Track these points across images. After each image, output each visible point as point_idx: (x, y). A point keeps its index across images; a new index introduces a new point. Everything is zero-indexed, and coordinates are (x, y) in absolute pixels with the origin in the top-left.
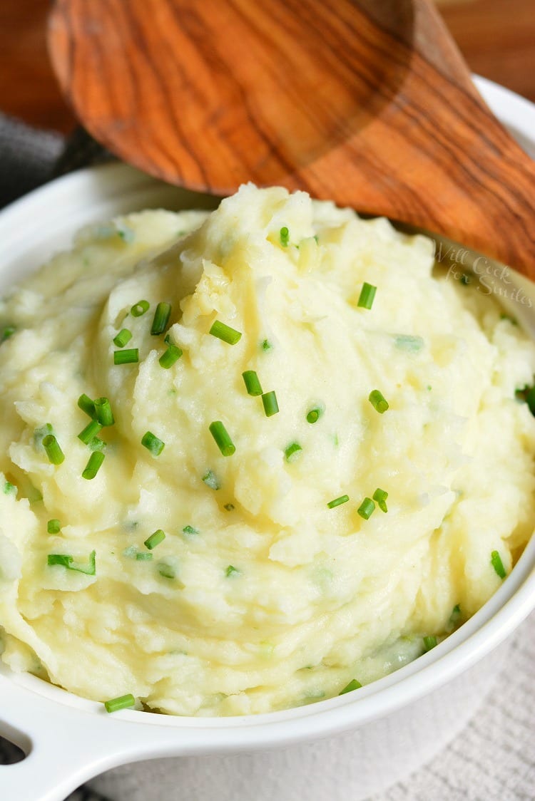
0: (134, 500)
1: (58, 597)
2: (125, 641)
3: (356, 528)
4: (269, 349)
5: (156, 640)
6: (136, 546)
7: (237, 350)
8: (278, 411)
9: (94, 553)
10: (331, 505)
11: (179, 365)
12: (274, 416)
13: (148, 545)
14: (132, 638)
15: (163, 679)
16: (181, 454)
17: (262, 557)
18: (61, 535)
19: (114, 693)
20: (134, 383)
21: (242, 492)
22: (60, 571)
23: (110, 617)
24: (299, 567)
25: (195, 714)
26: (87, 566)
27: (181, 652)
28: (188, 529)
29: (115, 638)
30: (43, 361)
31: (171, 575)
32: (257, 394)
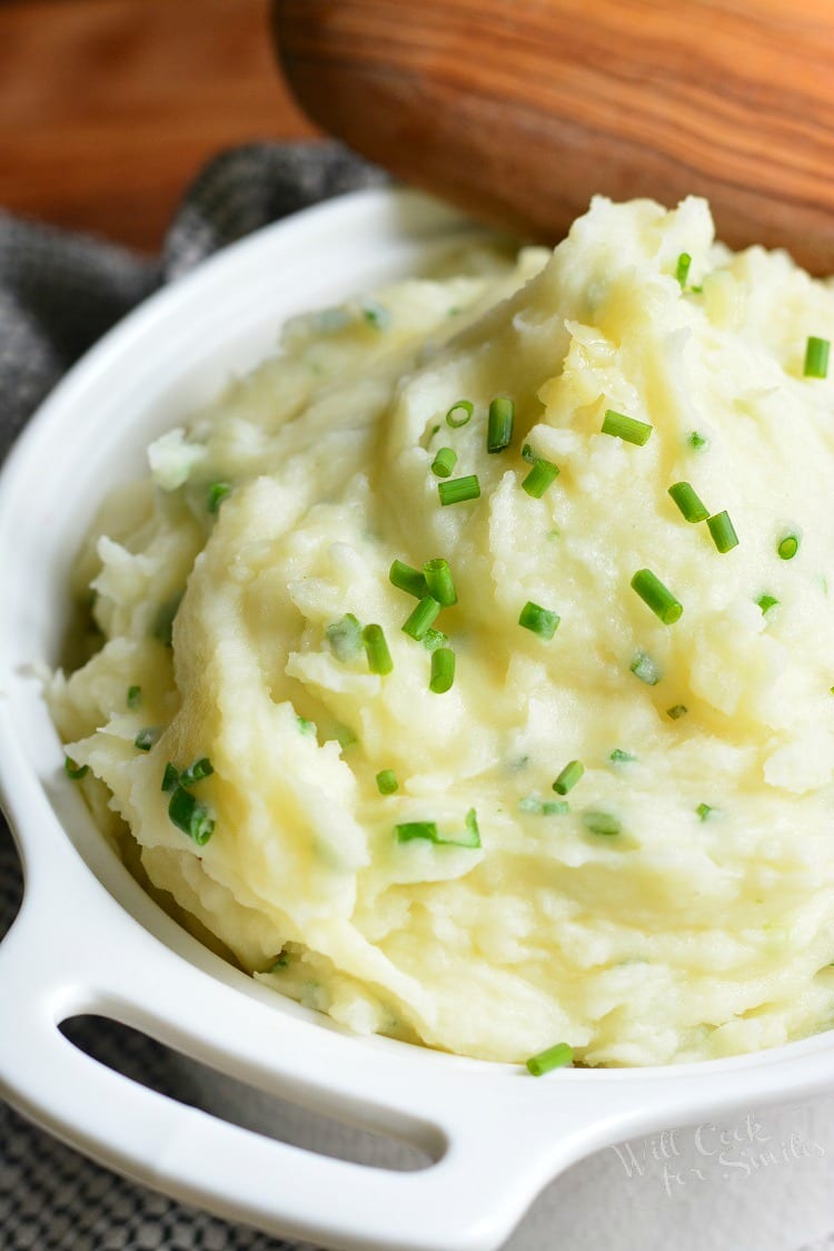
0: (518, 721)
1: (415, 894)
2: (542, 954)
4: (706, 445)
5: (596, 944)
6: (537, 794)
7: (649, 453)
8: (737, 543)
9: (473, 812)
11: (556, 491)
12: (731, 554)
13: (560, 788)
14: (553, 947)
15: (615, 1010)
16: (586, 631)
17: (752, 783)
18: (404, 792)
19: (536, 1045)
20: (485, 530)
21: (707, 680)
22: (422, 849)
23: (512, 916)
24: (810, 793)
25: (670, 1061)
26: (465, 834)
27: (638, 959)
28: (618, 756)
29: (525, 952)
30: (303, 520)
31: (613, 828)
32: (697, 519)
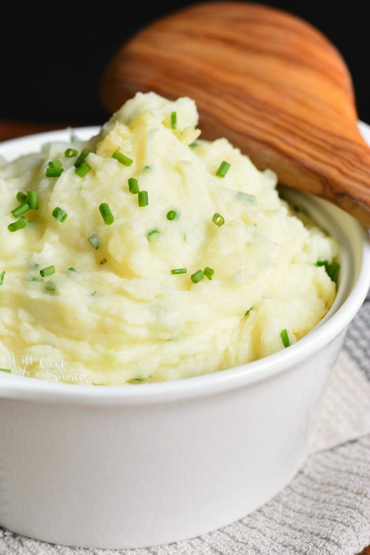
0: (39, 250)
2: (13, 334)
3: (189, 288)
4: (150, 170)
5: (34, 334)
6: (34, 274)
7: (130, 170)
8: (147, 204)
9: (4, 273)
10: (174, 272)
11: (88, 177)
12: (144, 207)
13: (42, 274)
14: (17, 331)
16: (77, 224)
21: (115, 248)
23: (6, 316)
27: (50, 344)
29: (7, 332)
31: (53, 288)
32: (135, 193)
